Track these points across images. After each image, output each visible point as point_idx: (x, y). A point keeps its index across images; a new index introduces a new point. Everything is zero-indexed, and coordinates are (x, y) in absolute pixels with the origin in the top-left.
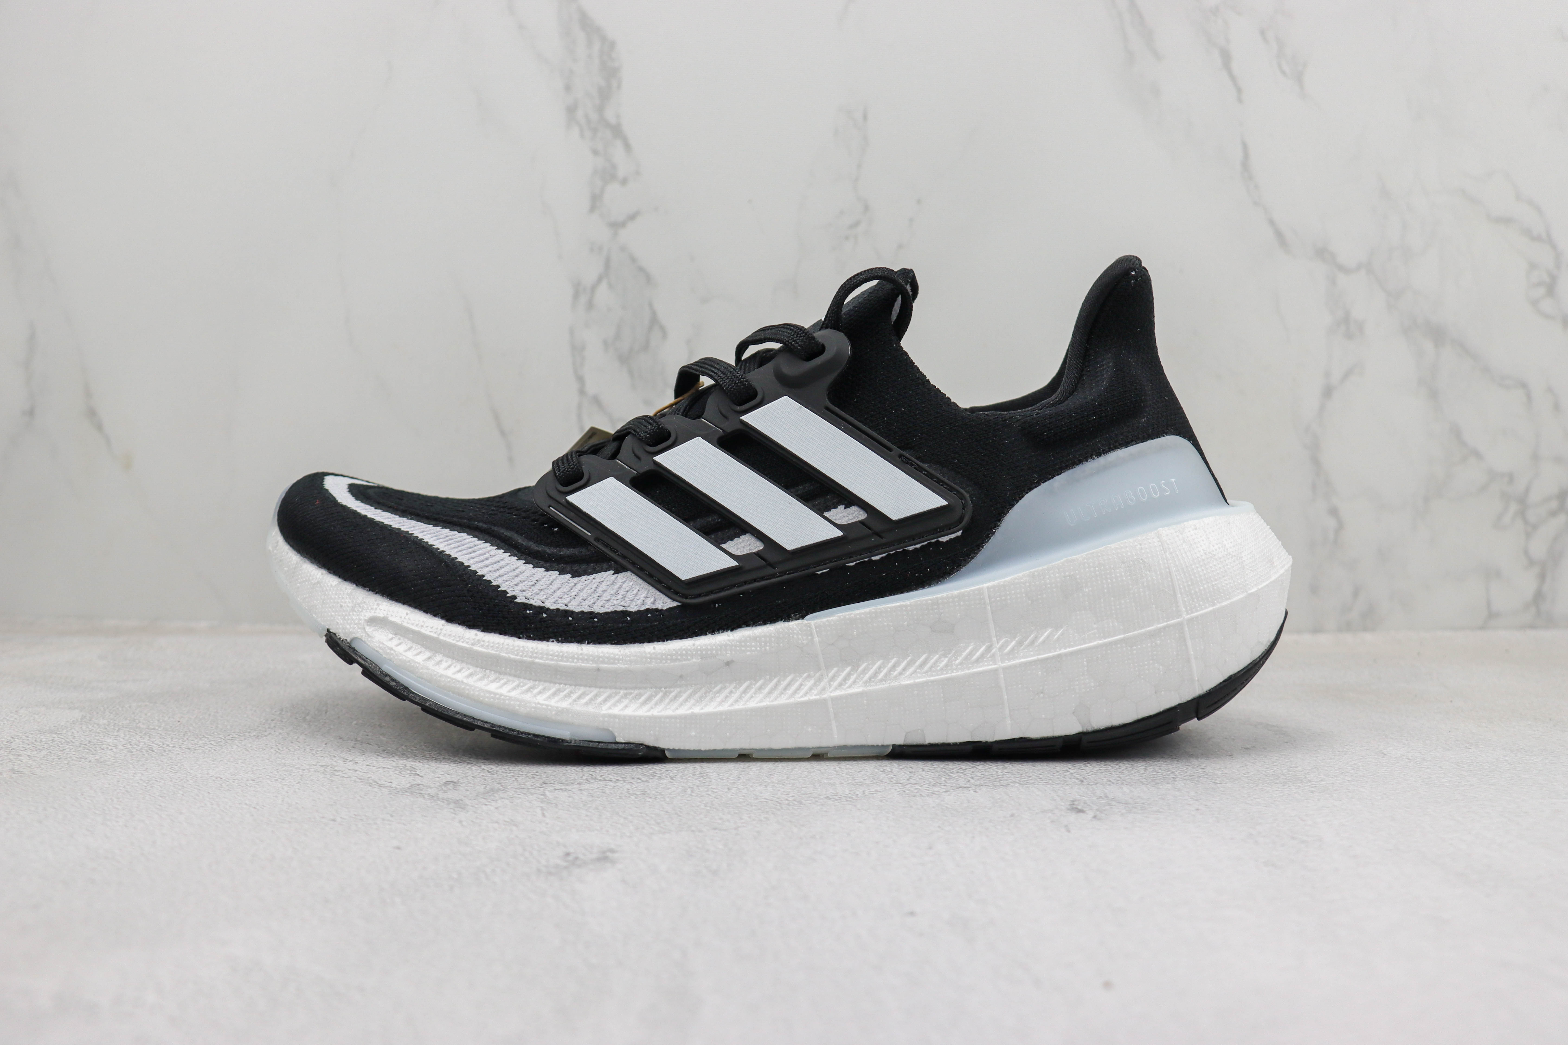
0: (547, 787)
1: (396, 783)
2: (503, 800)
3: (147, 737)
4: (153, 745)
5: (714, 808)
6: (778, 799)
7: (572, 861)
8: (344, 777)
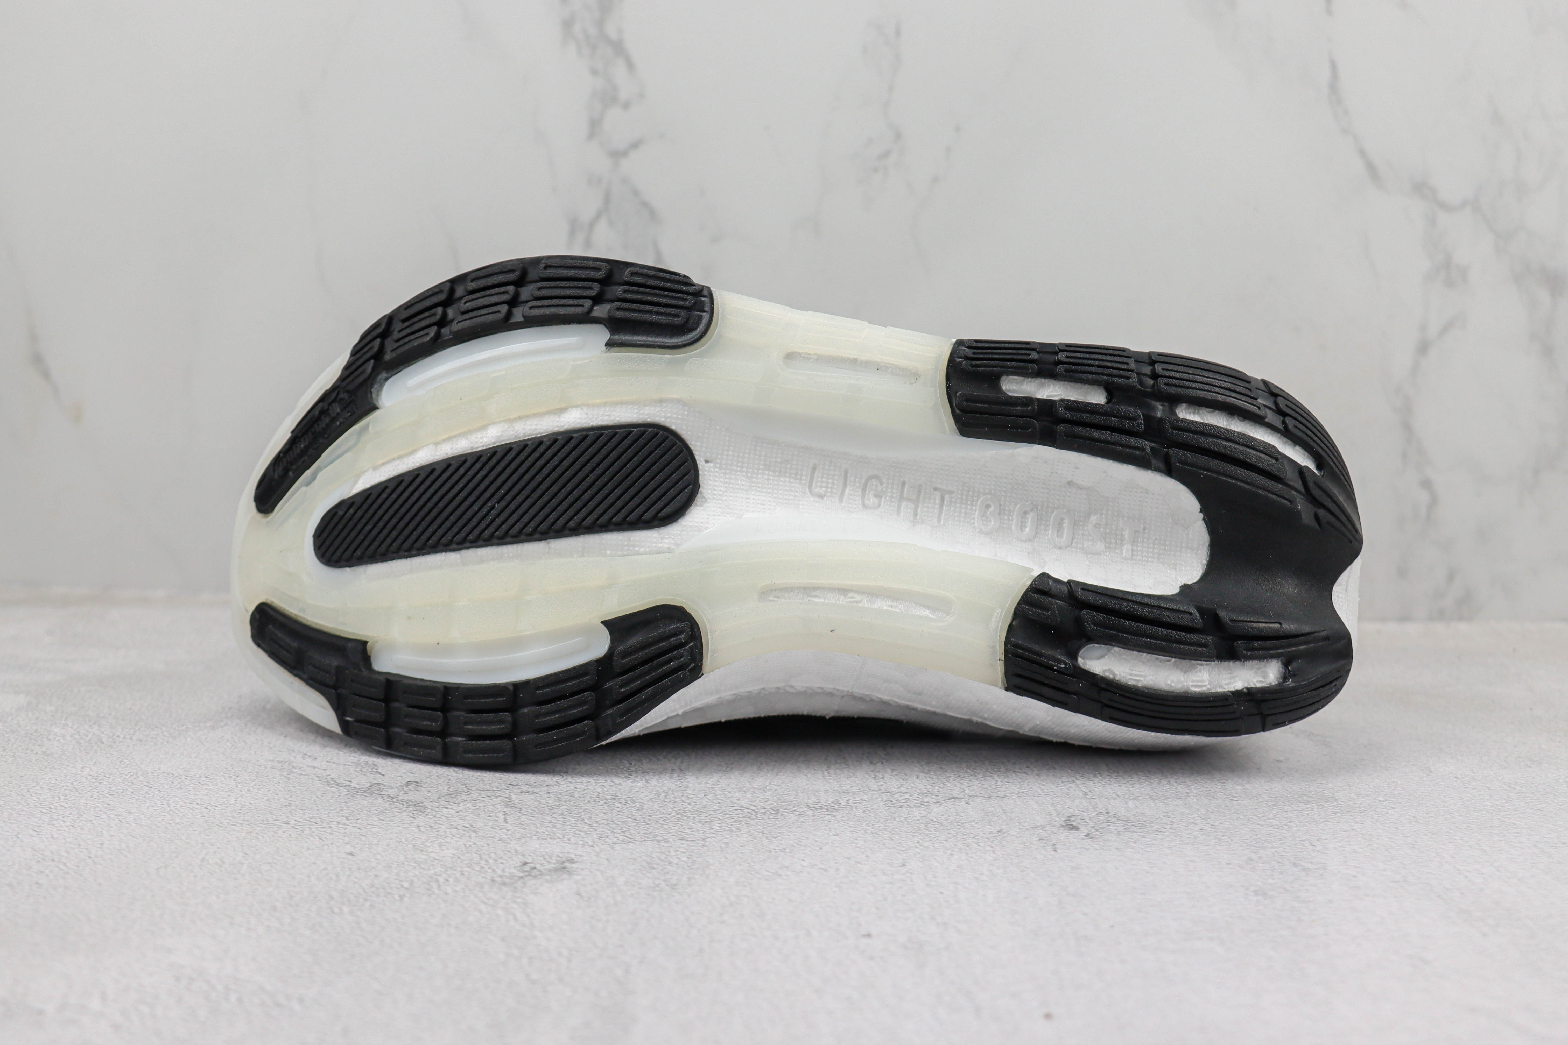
0: (513, 790)
1: (356, 782)
2: (465, 803)
3: (96, 727)
4: (102, 735)
5: (685, 816)
6: (755, 806)
7: (528, 870)
8: (301, 774)
